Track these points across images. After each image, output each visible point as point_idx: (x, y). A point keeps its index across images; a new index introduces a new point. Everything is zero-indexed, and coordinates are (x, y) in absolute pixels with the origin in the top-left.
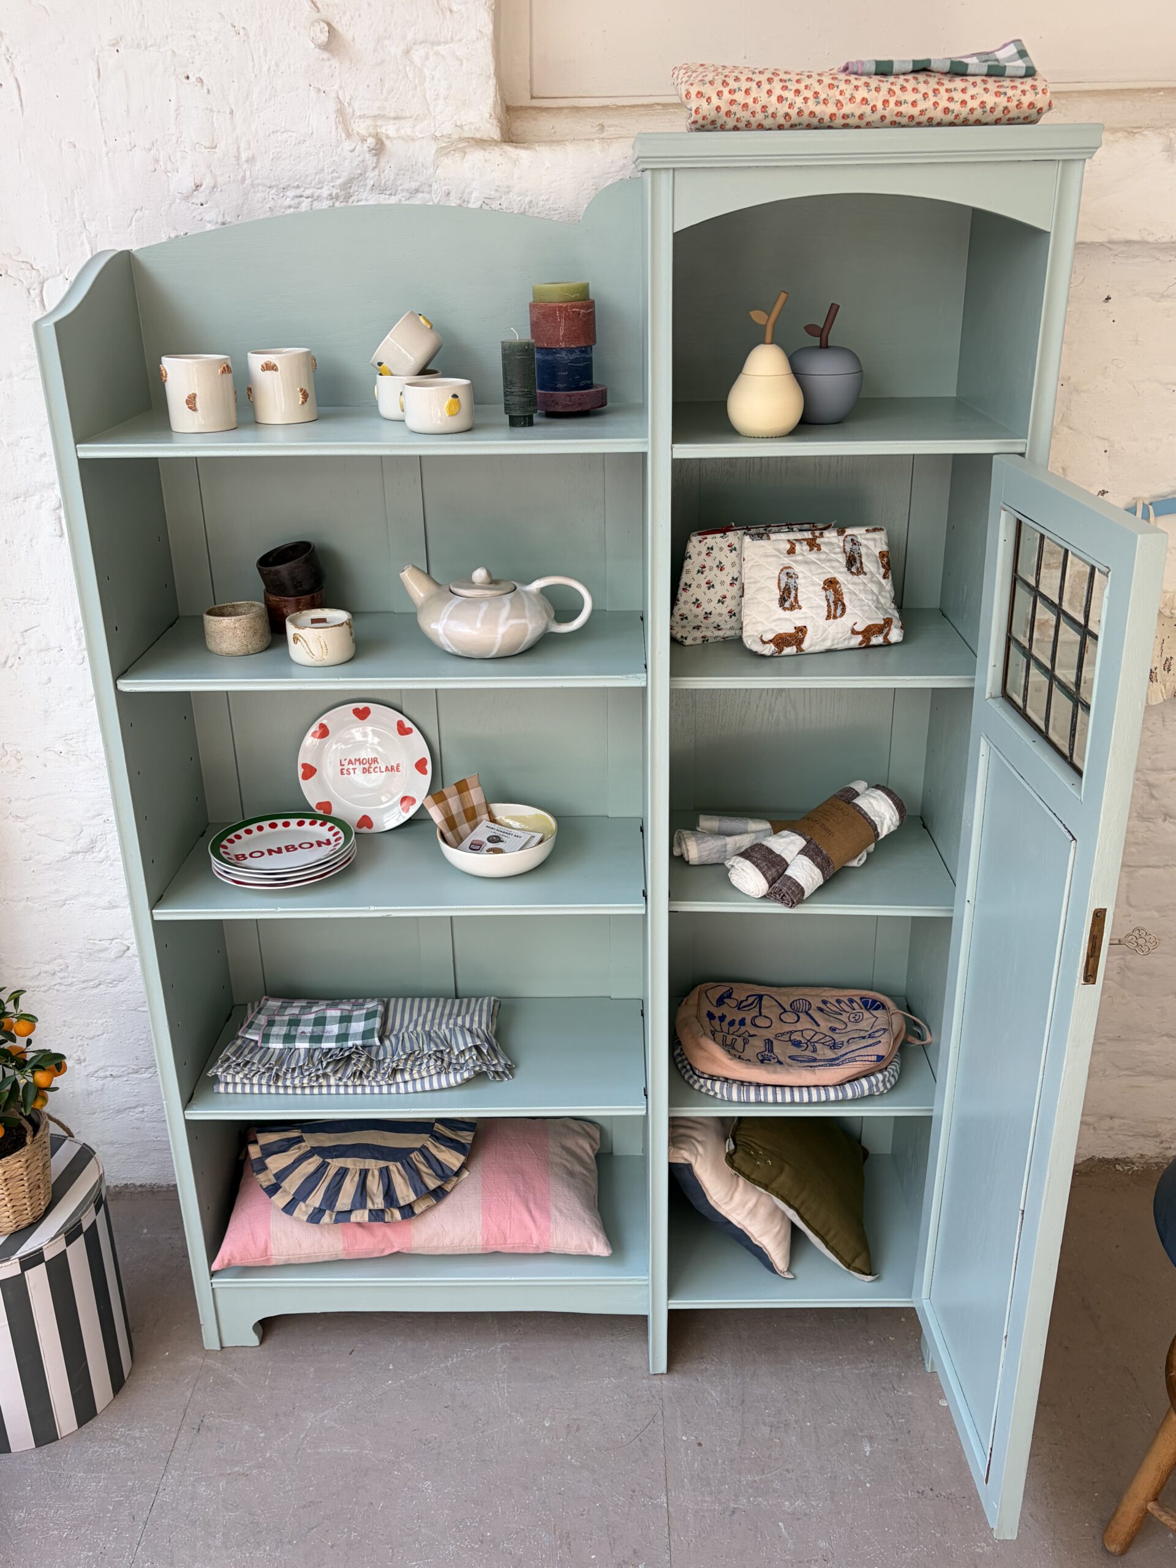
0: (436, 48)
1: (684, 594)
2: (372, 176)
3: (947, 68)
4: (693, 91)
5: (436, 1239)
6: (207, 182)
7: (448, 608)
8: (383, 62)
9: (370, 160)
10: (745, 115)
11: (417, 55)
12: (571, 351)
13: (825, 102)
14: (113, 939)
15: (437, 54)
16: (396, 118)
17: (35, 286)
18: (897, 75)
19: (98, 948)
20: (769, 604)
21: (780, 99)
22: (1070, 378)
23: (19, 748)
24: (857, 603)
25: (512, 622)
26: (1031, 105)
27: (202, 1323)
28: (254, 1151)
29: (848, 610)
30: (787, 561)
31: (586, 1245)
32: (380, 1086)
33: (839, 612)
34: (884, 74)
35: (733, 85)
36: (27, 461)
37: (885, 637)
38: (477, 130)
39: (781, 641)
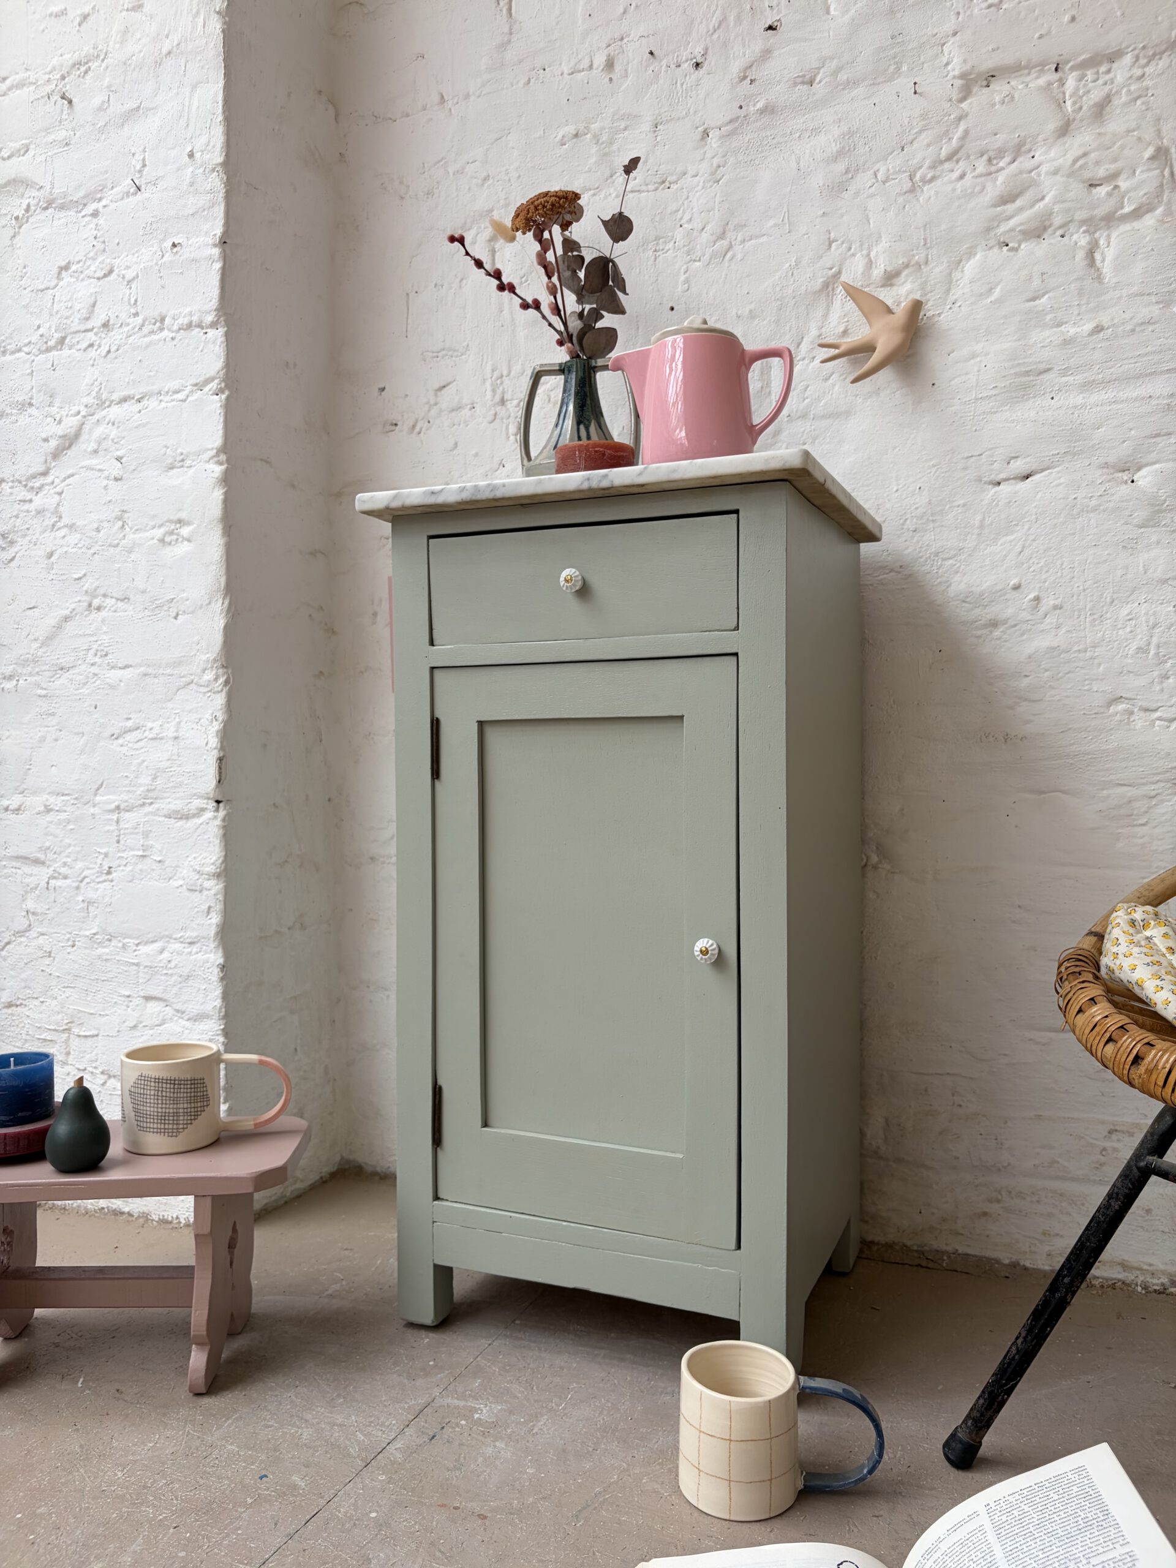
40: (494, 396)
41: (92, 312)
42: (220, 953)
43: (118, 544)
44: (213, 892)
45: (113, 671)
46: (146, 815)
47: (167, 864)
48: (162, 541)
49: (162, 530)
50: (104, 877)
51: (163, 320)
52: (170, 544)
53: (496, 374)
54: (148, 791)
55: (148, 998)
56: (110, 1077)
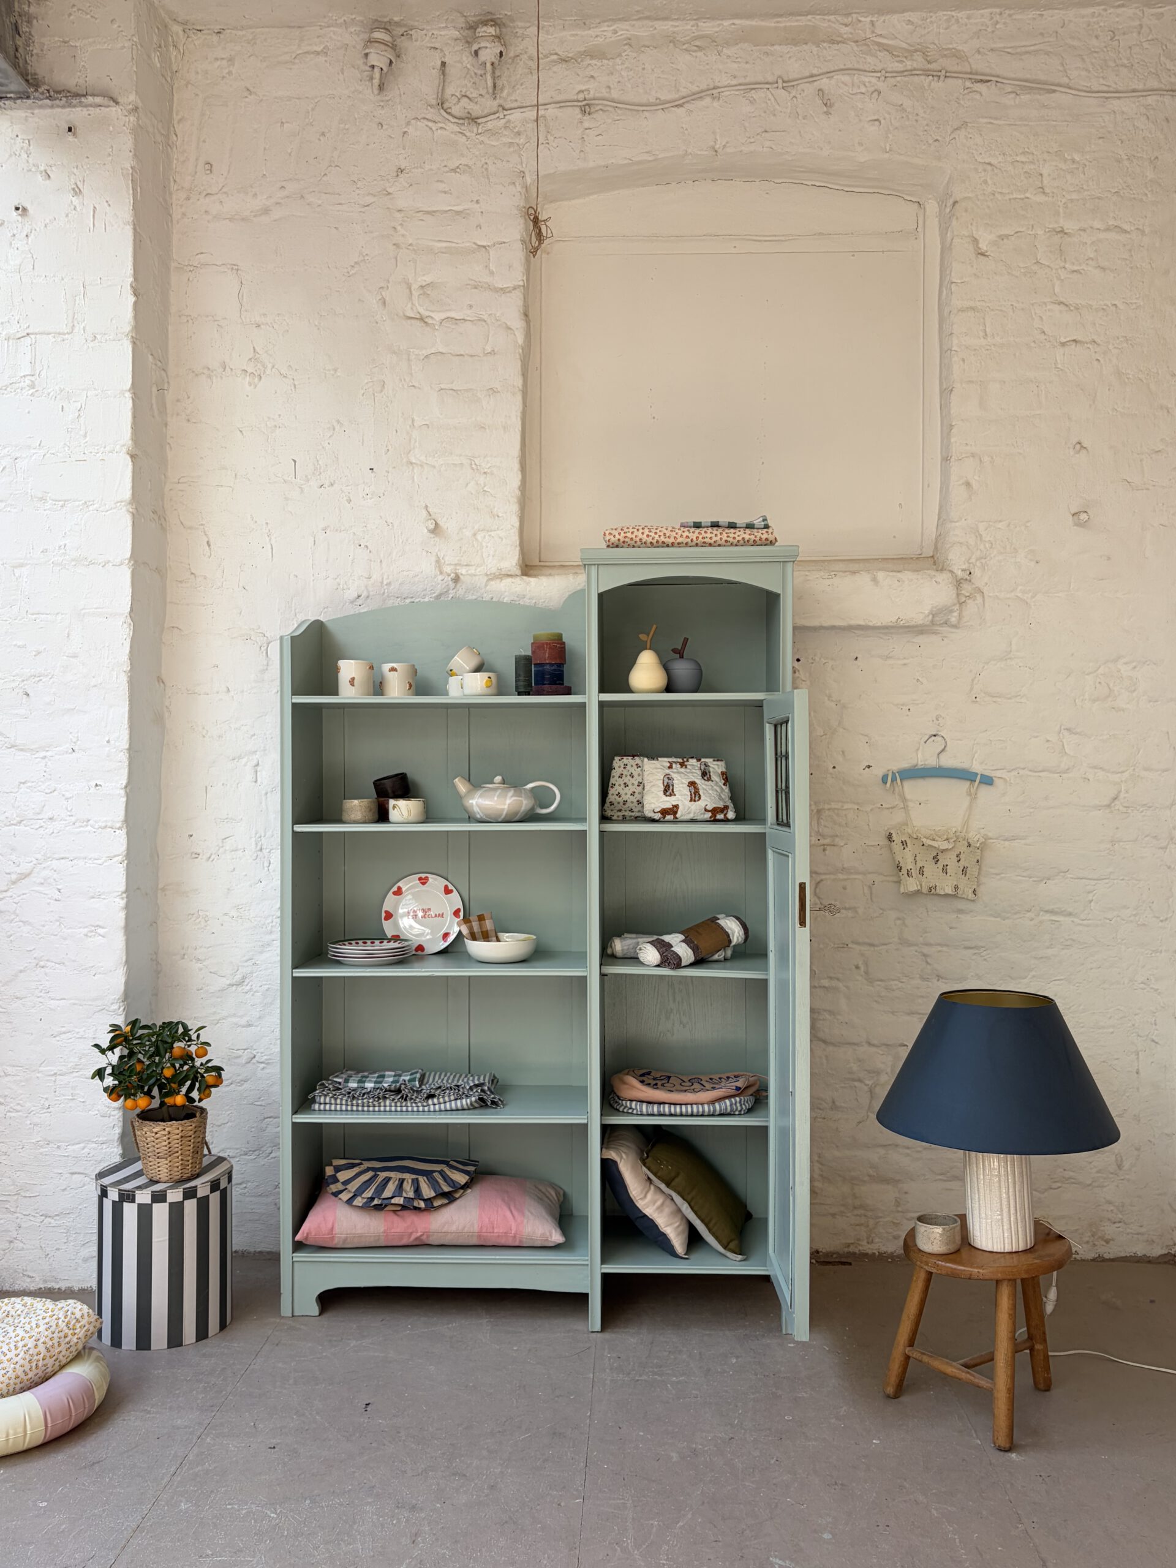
0: (489, 533)
1: (611, 789)
2: (452, 593)
3: (727, 525)
4: (607, 533)
5: (446, 1227)
6: (365, 594)
7: (479, 793)
8: (462, 539)
9: (452, 585)
10: (632, 543)
11: (479, 537)
12: (551, 665)
13: (669, 537)
14: (245, 1049)
15: (490, 536)
16: (466, 565)
17: (265, 645)
18: (704, 527)
19: (235, 1055)
20: (658, 793)
21: (648, 536)
22: (840, 701)
23: (208, 914)
24: (707, 794)
25: (515, 798)
26: (767, 539)
27: (282, 1292)
28: (329, 1171)
29: (702, 798)
30: (668, 771)
31: (548, 1234)
32: (418, 1106)
33: (697, 798)
34: (698, 527)
35: (626, 530)
36: (243, 739)
37: (725, 815)
38: (509, 571)
39: (664, 812)
40: (256, 847)
41: (42, 810)
42: (120, 1148)
43: (56, 935)
44: (117, 1117)
45: (52, 1001)
46: (74, 1078)
47: (88, 1103)
48: (86, 935)
49: (86, 930)
50: (45, 1111)
51: (89, 821)
52: (90, 937)
53: (258, 835)
54: (76, 1065)
55: (73, 1174)
56: (46, 1217)
